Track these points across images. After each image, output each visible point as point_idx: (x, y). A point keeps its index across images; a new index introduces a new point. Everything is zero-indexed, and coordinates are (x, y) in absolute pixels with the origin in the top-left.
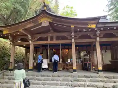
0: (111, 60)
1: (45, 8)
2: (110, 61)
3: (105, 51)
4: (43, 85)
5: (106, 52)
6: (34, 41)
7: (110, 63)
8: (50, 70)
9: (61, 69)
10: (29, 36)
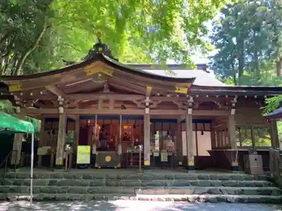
0: (210, 149)
1: (100, 49)
2: (209, 151)
3: (200, 132)
4: (91, 193)
5: (202, 134)
6: (68, 108)
7: (209, 155)
8: (97, 168)
9: (119, 165)
10: (60, 97)
